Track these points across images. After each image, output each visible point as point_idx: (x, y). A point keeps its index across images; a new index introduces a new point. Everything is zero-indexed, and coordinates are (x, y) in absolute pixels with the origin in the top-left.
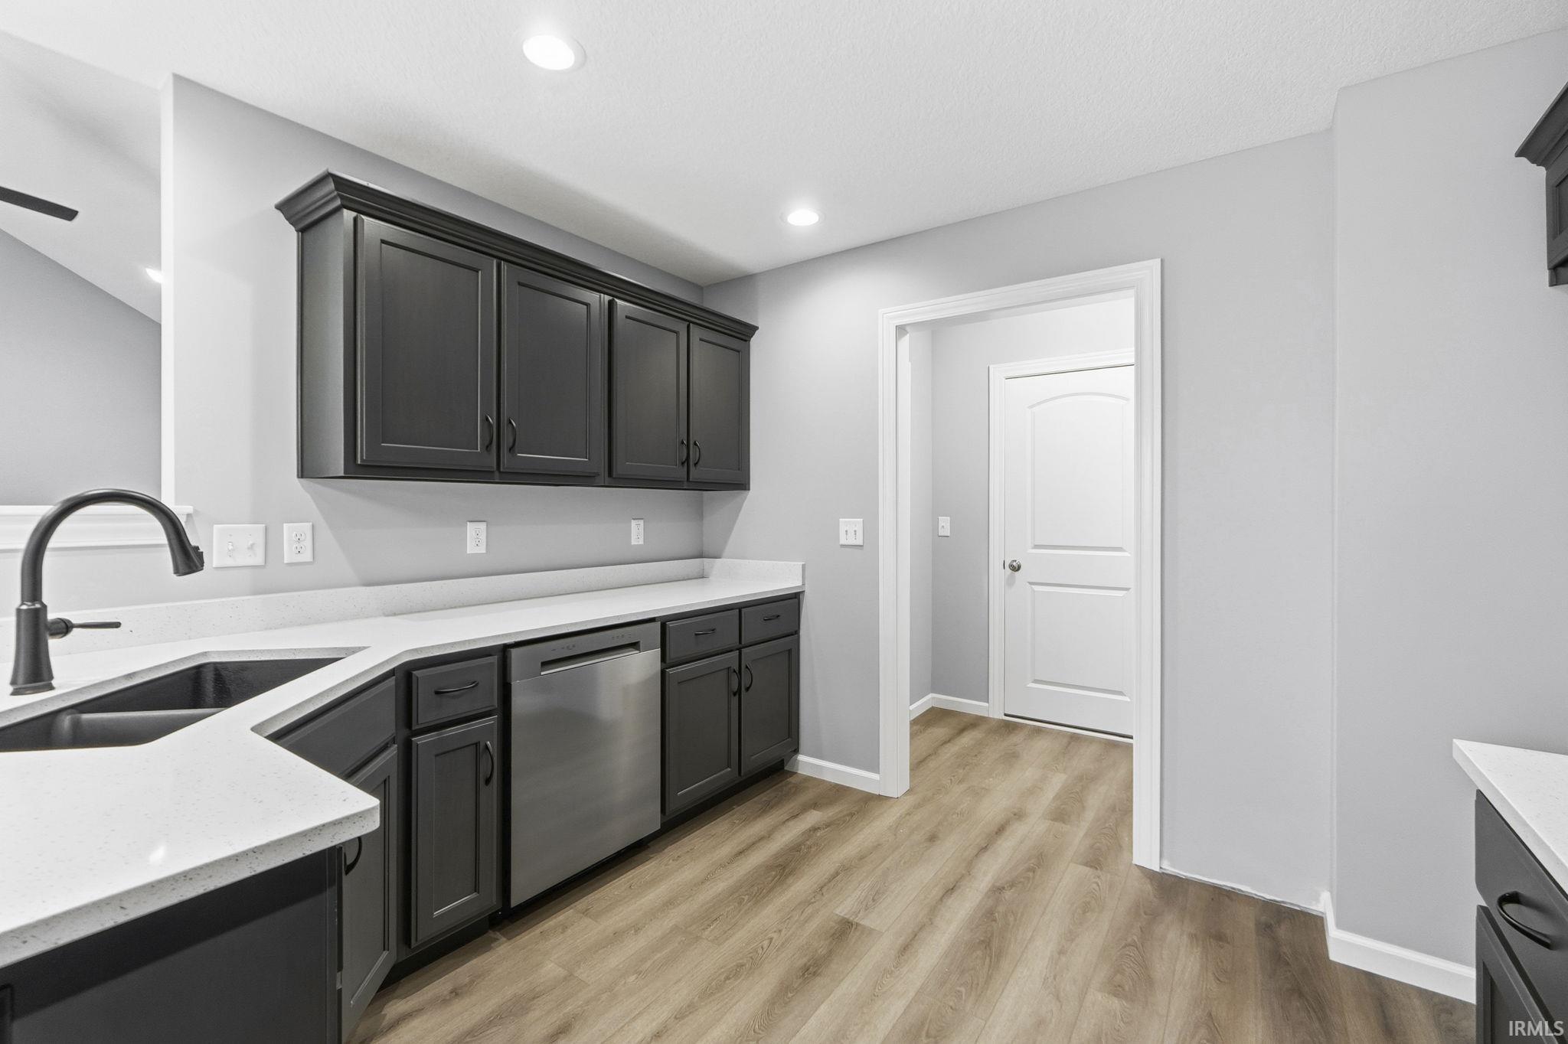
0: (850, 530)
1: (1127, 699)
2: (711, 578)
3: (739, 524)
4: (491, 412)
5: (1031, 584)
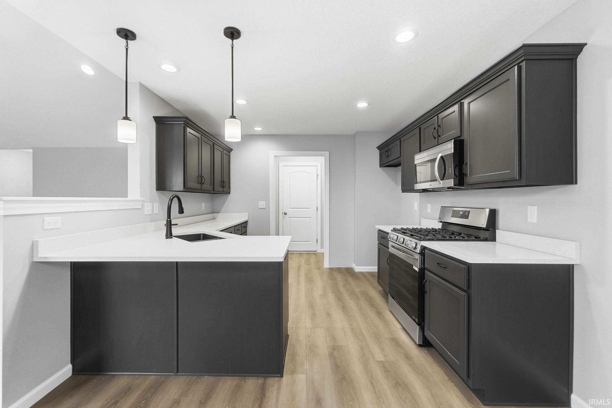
0: (262, 204)
2: (217, 219)
3: (226, 203)
4: (200, 174)
5: (289, 218)
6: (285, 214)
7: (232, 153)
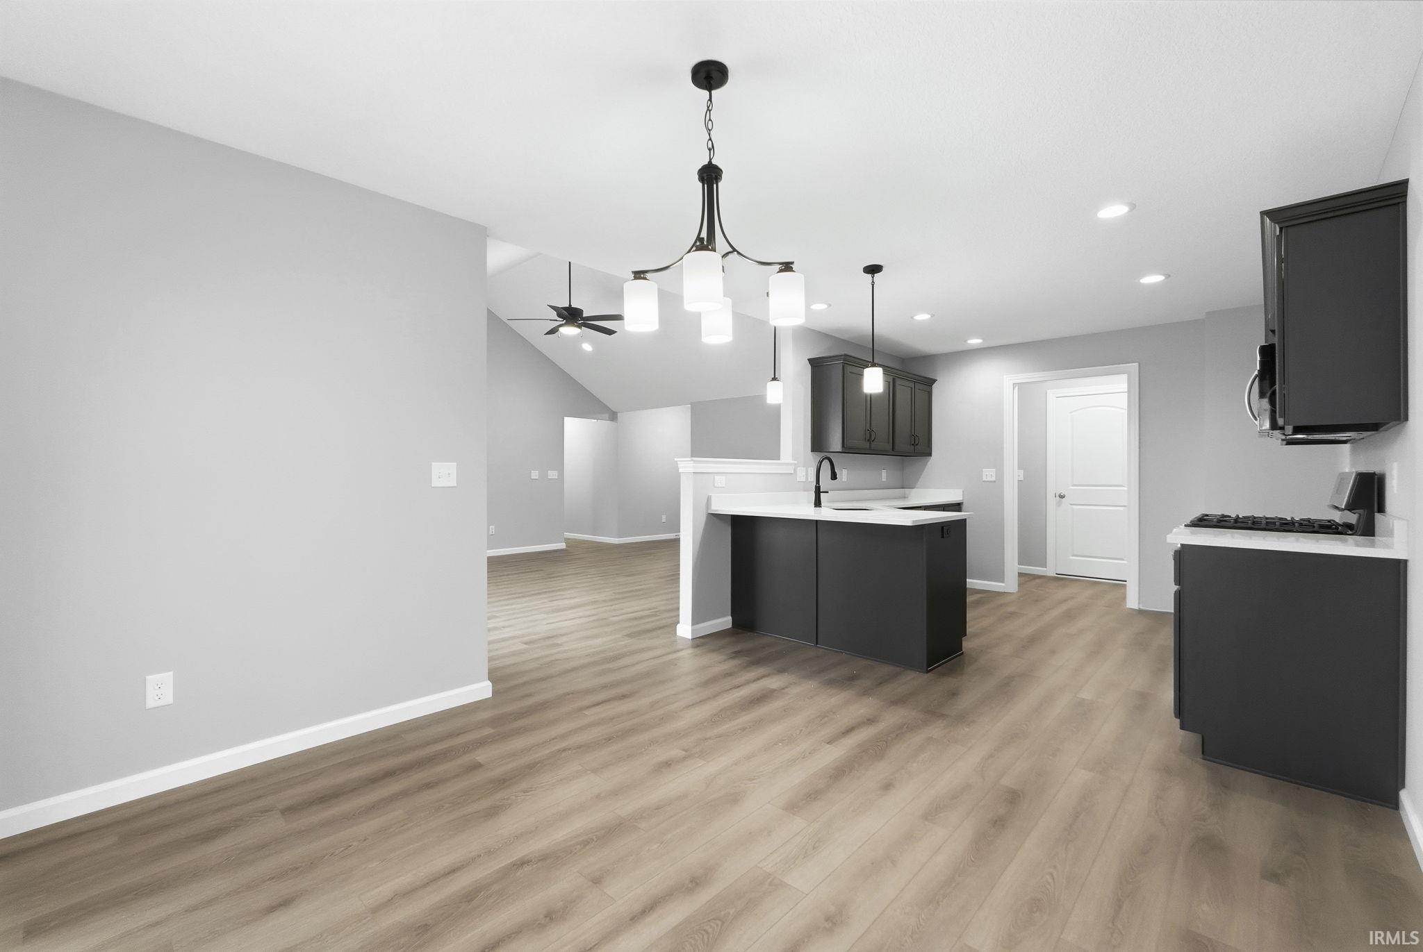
0: (989, 474)
1: (1125, 562)
2: (910, 498)
3: (925, 473)
4: (868, 427)
5: (1071, 504)
6: (1062, 497)
7: (934, 386)
